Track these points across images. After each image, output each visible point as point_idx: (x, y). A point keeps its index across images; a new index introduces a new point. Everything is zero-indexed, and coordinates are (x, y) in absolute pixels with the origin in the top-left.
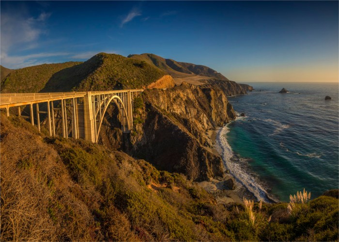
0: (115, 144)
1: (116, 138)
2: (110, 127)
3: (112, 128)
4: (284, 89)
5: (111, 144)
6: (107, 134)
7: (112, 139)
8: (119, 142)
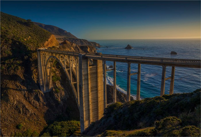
0: (39, 106)
1: (38, 100)
2: (27, 91)
3: (30, 91)
4: (128, 45)
5: (36, 108)
6: (26, 100)
7: (34, 102)
8: (43, 103)
